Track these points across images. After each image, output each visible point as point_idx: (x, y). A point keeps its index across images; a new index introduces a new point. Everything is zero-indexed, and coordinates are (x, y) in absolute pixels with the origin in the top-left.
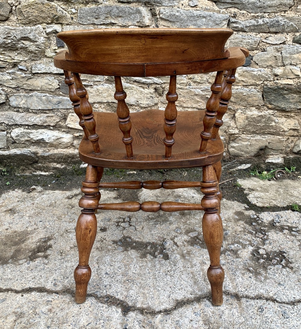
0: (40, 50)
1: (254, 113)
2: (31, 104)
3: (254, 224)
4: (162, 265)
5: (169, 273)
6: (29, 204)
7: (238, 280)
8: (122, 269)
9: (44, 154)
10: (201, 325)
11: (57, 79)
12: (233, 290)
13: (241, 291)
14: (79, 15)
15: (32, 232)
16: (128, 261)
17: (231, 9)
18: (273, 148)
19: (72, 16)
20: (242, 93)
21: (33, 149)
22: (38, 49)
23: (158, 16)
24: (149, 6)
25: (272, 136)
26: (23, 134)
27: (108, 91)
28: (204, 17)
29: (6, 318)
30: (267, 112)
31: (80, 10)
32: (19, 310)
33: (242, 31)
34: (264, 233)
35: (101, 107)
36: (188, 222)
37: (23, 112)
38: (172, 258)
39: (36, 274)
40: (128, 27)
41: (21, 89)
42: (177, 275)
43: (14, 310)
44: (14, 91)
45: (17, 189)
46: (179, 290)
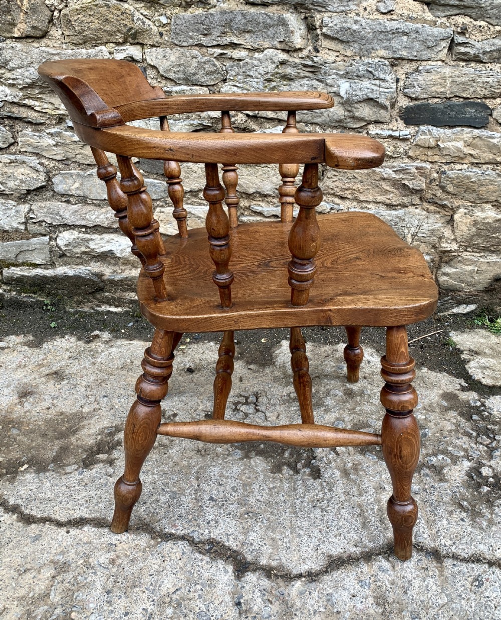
1: (489, 214)
2: (90, 190)
3: (475, 417)
4: (307, 488)
5: (318, 505)
6: (87, 364)
7: (440, 523)
8: (239, 491)
9: (114, 276)
10: (370, 605)
12: (431, 543)
13: (445, 545)
14: (173, 27)
15: (90, 415)
16: (249, 478)
17: (457, 17)
19: (161, 29)
20: (468, 177)
21: (95, 267)
23: (319, 31)
24: (302, 10)
26: (77, 241)
28: (405, 33)
29: (39, 572)
31: (175, 19)
32: (62, 557)
33: (475, 61)
34: (492, 436)
36: (358, 409)
37: (76, 204)
38: (326, 476)
39: (93, 493)
40: (263, 51)
41: (73, 162)
42: (334, 508)
43: (52, 558)
44: (60, 166)
45: (69, 334)
46: (336, 536)
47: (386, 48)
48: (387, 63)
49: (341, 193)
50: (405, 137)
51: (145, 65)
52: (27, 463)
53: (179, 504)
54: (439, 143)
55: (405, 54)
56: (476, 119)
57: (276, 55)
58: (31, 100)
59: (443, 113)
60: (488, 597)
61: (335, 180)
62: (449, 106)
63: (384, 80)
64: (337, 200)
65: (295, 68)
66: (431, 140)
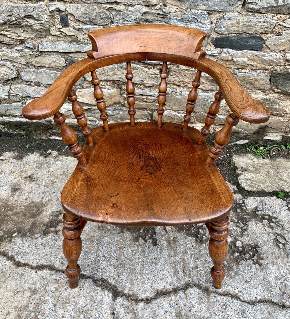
0: (45, 28)
1: (259, 96)
2: (41, 79)
3: (238, 210)
4: (150, 251)
5: (154, 261)
6: (45, 172)
8: (117, 252)
10: (173, 317)
11: (64, 58)
12: (206, 284)
13: (212, 286)
15: (47, 203)
16: (122, 244)
18: (273, 128)
20: (249, 77)
22: (43, 27)
25: (273, 117)
27: (113, 70)
29: (23, 293)
30: (272, 96)
32: (34, 286)
33: (257, 13)
34: (245, 222)
35: (107, 84)
37: (34, 86)
38: (160, 244)
39: (48, 251)
40: (134, 6)
41: (31, 65)
42: (161, 264)
43: (29, 286)
44: (24, 67)
45: (36, 152)
46: (161, 279)
47: (206, 5)
48: (206, 13)
49: (178, 84)
50: (214, 55)
51: (67, 13)
52: (17, 231)
53: (88, 258)
54: (233, 58)
55: (216, 8)
56: (255, 45)
57: (141, 9)
58: (5, 32)
59: (237, 42)
60: (228, 315)
61: (174, 76)
62: (240, 38)
63: (203, 23)
64: (176, 87)
65: (152, 16)
66: (229, 57)
